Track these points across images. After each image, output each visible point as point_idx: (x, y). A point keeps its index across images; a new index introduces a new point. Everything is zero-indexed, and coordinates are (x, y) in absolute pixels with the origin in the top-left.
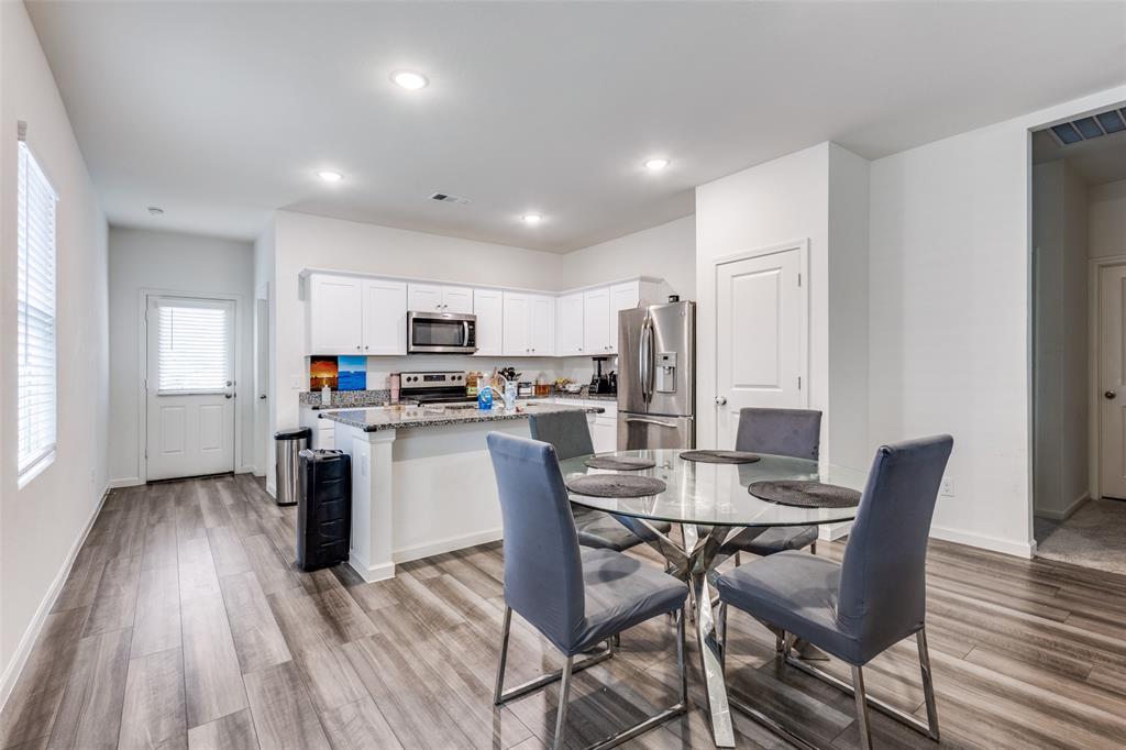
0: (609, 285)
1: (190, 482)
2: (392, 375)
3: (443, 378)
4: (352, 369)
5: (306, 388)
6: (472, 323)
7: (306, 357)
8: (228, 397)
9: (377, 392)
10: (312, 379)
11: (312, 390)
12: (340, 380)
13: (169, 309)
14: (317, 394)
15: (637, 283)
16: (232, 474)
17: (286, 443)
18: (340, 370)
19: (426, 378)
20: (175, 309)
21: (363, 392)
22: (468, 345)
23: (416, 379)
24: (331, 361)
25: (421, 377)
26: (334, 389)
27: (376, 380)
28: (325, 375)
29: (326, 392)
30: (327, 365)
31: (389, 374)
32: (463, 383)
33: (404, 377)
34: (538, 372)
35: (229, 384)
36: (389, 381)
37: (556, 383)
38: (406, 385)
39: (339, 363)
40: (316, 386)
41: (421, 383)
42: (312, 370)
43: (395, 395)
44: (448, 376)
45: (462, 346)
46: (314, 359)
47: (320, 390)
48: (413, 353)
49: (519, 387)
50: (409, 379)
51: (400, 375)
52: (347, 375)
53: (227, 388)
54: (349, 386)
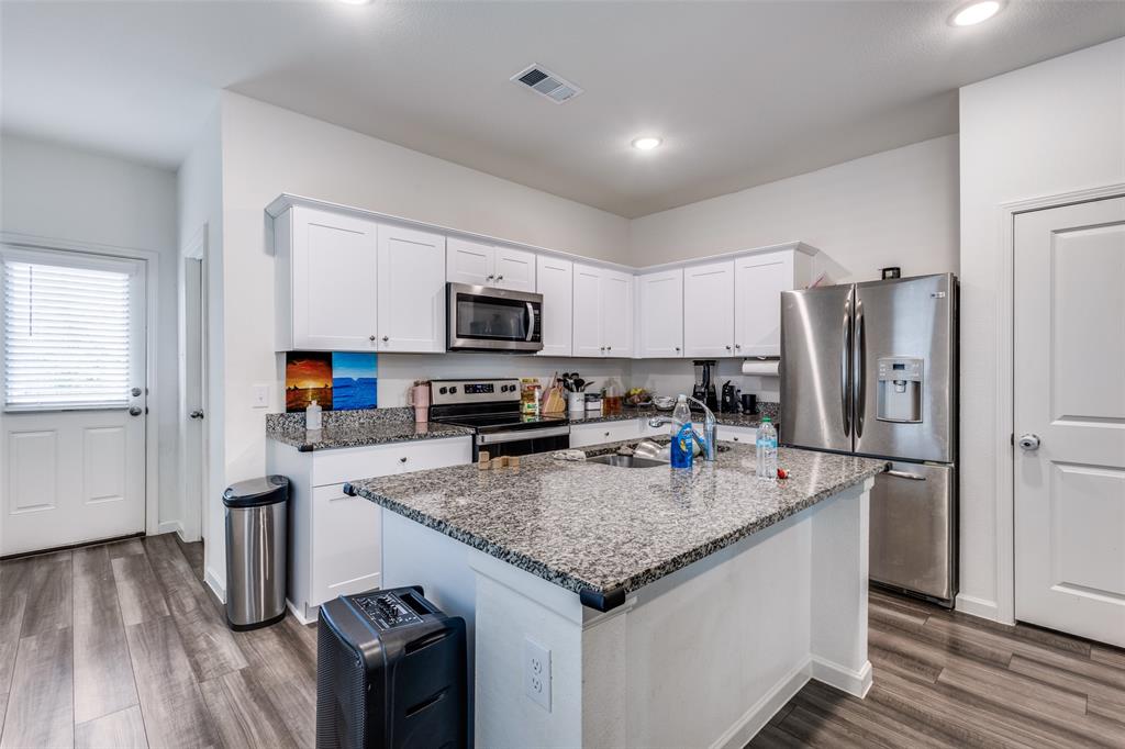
0: (733, 257)
1: (64, 558)
2: (417, 384)
3: (490, 389)
4: (354, 374)
5: (277, 406)
6: (537, 306)
7: (277, 353)
8: (134, 413)
9: (394, 412)
10: (288, 391)
11: (289, 410)
12: (335, 392)
13: (25, 267)
14: (298, 416)
15: (790, 254)
16: (141, 536)
17: (246, 513)
18: (336, 374)
19: (468, 389)
20: (36, 268)
21: (372, 412)
22: (532, 340)
23: (453, 390)
24: (320, 360)
25: (460, 386)
26: (327, 407)
27: (392, 392)
28: (310, 384)
29: (314, 413)
30: (315, 367)
31: (411, 382)
32: (516, 396)
33: (436, 387)
34: (606, 378)
35: (136, 393)
36: (413, 394)
37: (628, 395)
38: (439, 399)
39: (335, 363)
40: (296, 403)
41: (461, 397)
42: (289, 375)
43: (422, 416)
44: (498, 385)
45: (524, 340)
46: (293, 357)
47: (304, 410)
48: (456, 349)
49: (586, 400)
50: (443, 391)
51: (429, 384)
52: (346, 384)
53: (133, 399)
54: (350, 402)
